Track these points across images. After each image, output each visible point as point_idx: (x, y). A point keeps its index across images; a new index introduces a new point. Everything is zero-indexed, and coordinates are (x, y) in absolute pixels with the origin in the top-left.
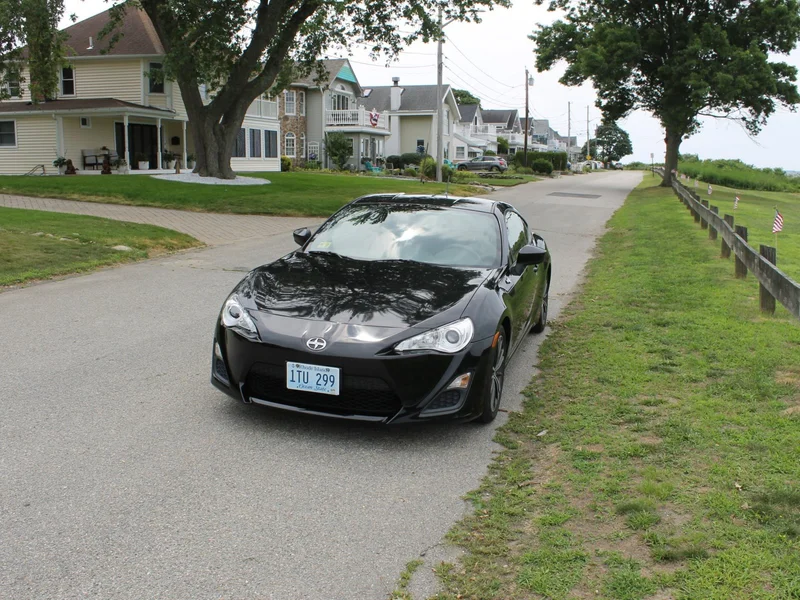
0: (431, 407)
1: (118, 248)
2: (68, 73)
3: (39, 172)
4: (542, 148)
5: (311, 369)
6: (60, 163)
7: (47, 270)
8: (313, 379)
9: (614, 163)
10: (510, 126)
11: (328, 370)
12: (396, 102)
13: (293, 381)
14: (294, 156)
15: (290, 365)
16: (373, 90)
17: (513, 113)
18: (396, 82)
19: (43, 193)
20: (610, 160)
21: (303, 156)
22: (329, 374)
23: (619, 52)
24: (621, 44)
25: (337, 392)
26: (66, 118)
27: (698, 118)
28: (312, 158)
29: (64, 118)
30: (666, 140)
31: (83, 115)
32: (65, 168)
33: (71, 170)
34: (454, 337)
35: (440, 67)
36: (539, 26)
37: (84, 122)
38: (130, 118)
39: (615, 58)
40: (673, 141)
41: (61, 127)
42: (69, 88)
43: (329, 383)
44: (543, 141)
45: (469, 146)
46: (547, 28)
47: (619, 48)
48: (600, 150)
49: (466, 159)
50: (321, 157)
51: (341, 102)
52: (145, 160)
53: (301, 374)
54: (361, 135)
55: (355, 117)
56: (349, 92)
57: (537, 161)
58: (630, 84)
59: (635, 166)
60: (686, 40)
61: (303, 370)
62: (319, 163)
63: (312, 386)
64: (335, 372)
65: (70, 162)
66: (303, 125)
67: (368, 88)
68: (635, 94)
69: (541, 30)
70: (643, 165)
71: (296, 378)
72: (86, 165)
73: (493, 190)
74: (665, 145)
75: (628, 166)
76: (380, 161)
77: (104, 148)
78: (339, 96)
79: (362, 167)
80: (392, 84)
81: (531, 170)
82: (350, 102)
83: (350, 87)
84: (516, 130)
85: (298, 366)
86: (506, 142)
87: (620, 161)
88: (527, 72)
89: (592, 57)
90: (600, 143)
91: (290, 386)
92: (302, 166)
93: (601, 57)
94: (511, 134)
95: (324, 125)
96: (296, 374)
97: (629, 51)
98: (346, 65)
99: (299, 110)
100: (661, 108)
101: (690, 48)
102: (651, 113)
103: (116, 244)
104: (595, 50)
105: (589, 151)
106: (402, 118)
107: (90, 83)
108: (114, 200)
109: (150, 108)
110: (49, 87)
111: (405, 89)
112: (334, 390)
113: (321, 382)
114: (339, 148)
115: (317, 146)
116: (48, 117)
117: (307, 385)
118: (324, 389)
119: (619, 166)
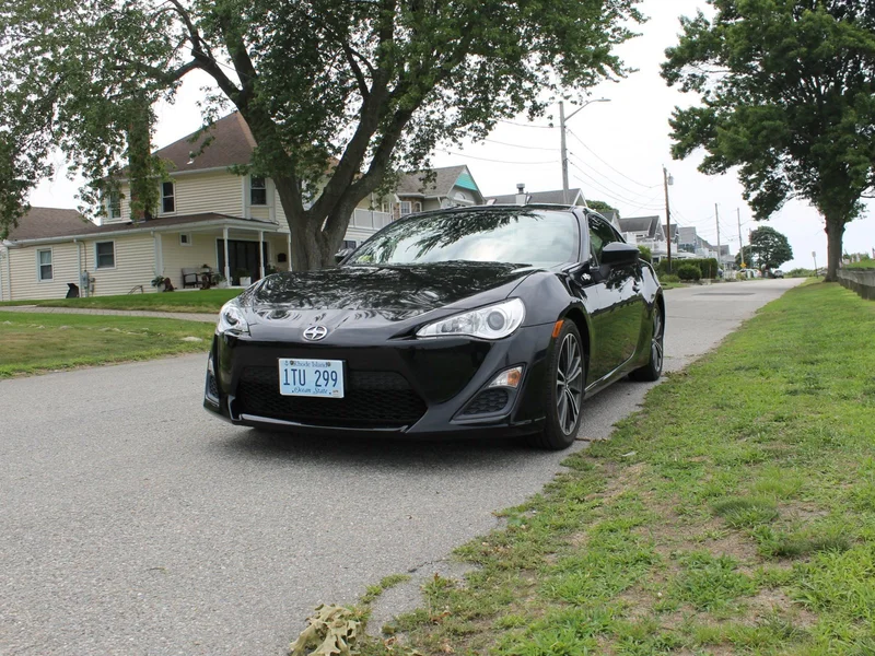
0: (466, 412)
1: (187, 339)
2: (168, 188)
3: (138, 292)
4: (689, 255)
5: (308, 365)
6: (158, 282)
7: (101, 357)
8: (311, 378)
9: (773, 270)
10: (651, 234)
11: (329, 365)
13: (287, 384)
15: (283, 363)
16: (497, 199)
17: (655, 220)
18: (521, 189)
19: (132, 305)
20: (768, 268)
22: (330, 370)
23: (764, 133)
24: (765, 123)
25: (341, 394)
26: (165, 236)
27: (861, 200)
29: (162, 235)
30: (827, 230)
31: (184, 233)
32: (163, 287)
33: (170, 288)
34: (497, 322)
35: (565, 163)
36: (677, 109)
37: (184, 239)
38: (230, 231)
39: (760, 139)
40: (835, 231)
41: (160, 248)
42: (169, 205)
43: (331, 382)
44: (691, 249)
46: (686, 112)
47: (764, 128)
48: (756, 257)
52: (247, 276)
53: (297, 373)
56: (469, 201)
57: (682, 267)
58: (779, 172)
59: (797, 273)
60: (838, 114)
61: (302, 368)
63: (310, 390)
64: (337, 366)
65: (168, 281)
67: (492, 198)
68: (787, 183)
70: (807, 271)
71: (291, 381)
72: (186, 284)
74: (826, 235)
75: (789, 274)
77: (205, 266)
80: (517, 191)
81: (677, 277)
83: (470, 196)
84: (660, 238)
85: (292, 363)
86: (648, 251)
87: (780, 268)
88: (665, 171)
89: (733, 140)
90: (755, 250)
91: (285, 391)
93: (745, 139)
94: (653, 243)
96: (290, 374)
97: (775, 130)
98: (465, 172)
100: (818, 195)
101: (844, 120)
102: (808, 201)
103: (186, 336)
104: (737, 132)
105: (744, 259)
107: (190, 199)
108: (205, 309)
109: (252, 220)
110: (150, 203)
111: (532, 196)
112: (337, 390)
113: (322, 381)
116: (147, 234)
117: (305, 387)
118: (322, 391)
119: (778, 274)
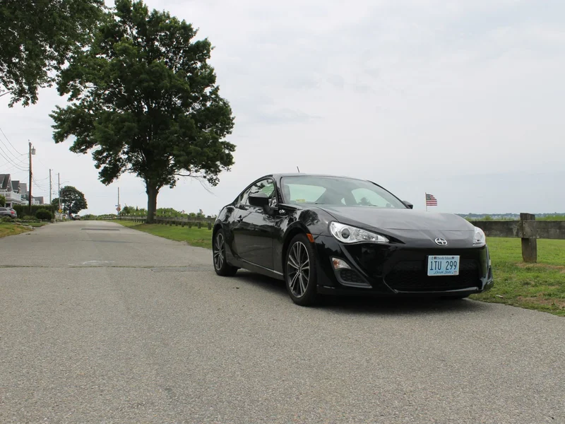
5: (443, 258)
8: (444, 265)
9: (74, 215)
10: (4, 186)
11: (453, 258)
13: (431, 269)
15: (430, 258)
20: (70, 213)
22: (453, 261)
25: (457, 274)
30: (148, 192)
36: (57, 107)
40: (152, 193)
43: (453, 267)
46: (63, 110)
47: (125, 127)
48: (62, 206)
53: (437, 263)
57: (39, 211)
59: (88, 217)
61: (440, 261)
63: (443, 272)
64: (457, 258)
69: (58, 111)
71: (434, 268)
73: (33, 228)
75: (82, 217)
84: (9, 190)
85: (435, 258)
86: (4, 198)
87: (79, 214)
88: (30, 144)
89: (105, 132)
90: (64, 201)
91: (430, 273)
93: (112, 132)
94: (5, 193)
96: (434, 264)
97: (131, 129)
100: (140, 169)
102: (136, 174)
104: (107, 127)
112: (455, 271)
113: (449, 267)
117: (441, 271)
118: (450, 272)
119: (77, 218)
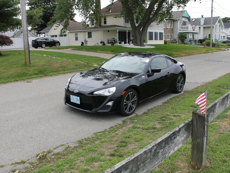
1: (94, 65)
2: (105, 19)
3: (97, 45)
5: (75, 97)
6: (101, 42)
8: (75, 99)
12: (202, 23)
14: (169, 40)
16: (196, 19)
18: (202, 16)
21: (172, 40)
28: (174, 40)
29: (103, 31)
31: (109, 30)
32: (103, 44)
33: (104, 44)
34: (109, 92)
35: (212, 11)
37: (108, 31)
38: (119, 30)
41: (102, 34)
42: (105, 23)
45: (227, 36)
49: (226, 40)
50: (177, 40)
51: (184, 23)
52: (123, 41)
54: (189, 33)
55: (187, 28)
56: (187, 20)
62: (177, 42)
64: (79, 98)
65: (104, 42)
66: (172, 30)
67: (194, 19)
72: (108, 43)
73: (228, 50)
76: (196, 41)
77: (113, 38)
78: (183, 22)
79: (189, 43)
82: (187, 23)
85: (72, 96)
92: (171, 43)
95: (178, 30)
98: (186, 12)
99: (171, 26)
106: (204, 28)
107: (111, 21)
109: (125, 27)
110: (100, 23)
111: (206, 18)
112: (79, 102)
114: (182, 37)
115: (176, 36)
116: (99, 30)
117: (74, 101)
118: (77, 102)
